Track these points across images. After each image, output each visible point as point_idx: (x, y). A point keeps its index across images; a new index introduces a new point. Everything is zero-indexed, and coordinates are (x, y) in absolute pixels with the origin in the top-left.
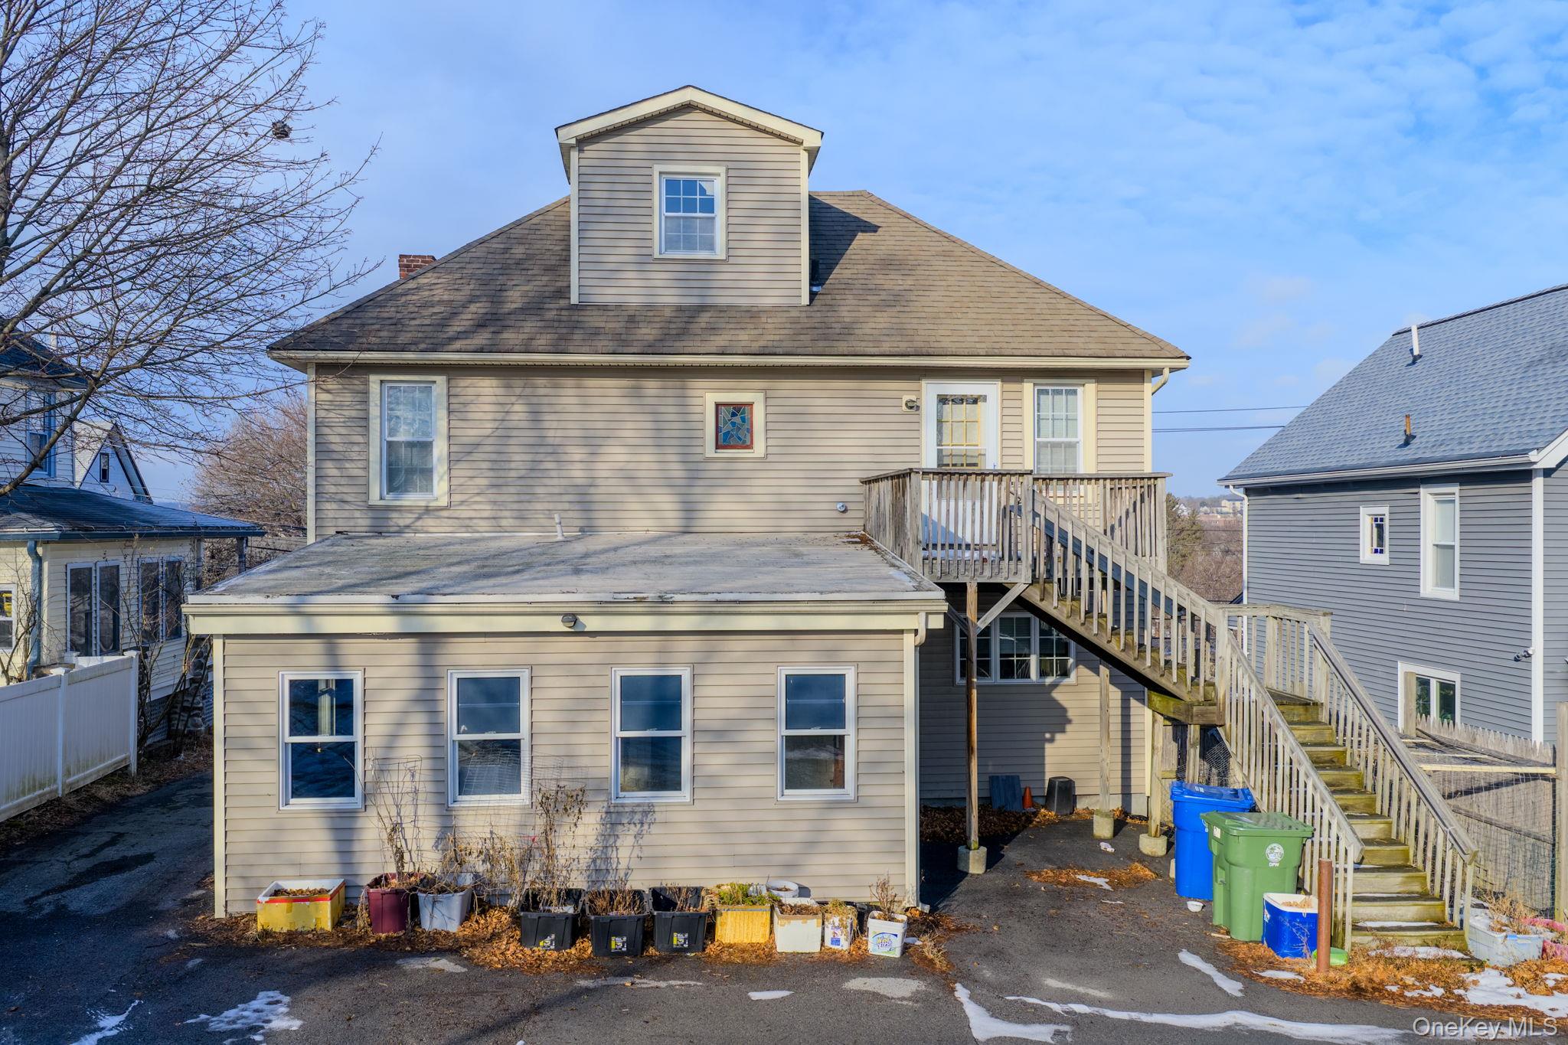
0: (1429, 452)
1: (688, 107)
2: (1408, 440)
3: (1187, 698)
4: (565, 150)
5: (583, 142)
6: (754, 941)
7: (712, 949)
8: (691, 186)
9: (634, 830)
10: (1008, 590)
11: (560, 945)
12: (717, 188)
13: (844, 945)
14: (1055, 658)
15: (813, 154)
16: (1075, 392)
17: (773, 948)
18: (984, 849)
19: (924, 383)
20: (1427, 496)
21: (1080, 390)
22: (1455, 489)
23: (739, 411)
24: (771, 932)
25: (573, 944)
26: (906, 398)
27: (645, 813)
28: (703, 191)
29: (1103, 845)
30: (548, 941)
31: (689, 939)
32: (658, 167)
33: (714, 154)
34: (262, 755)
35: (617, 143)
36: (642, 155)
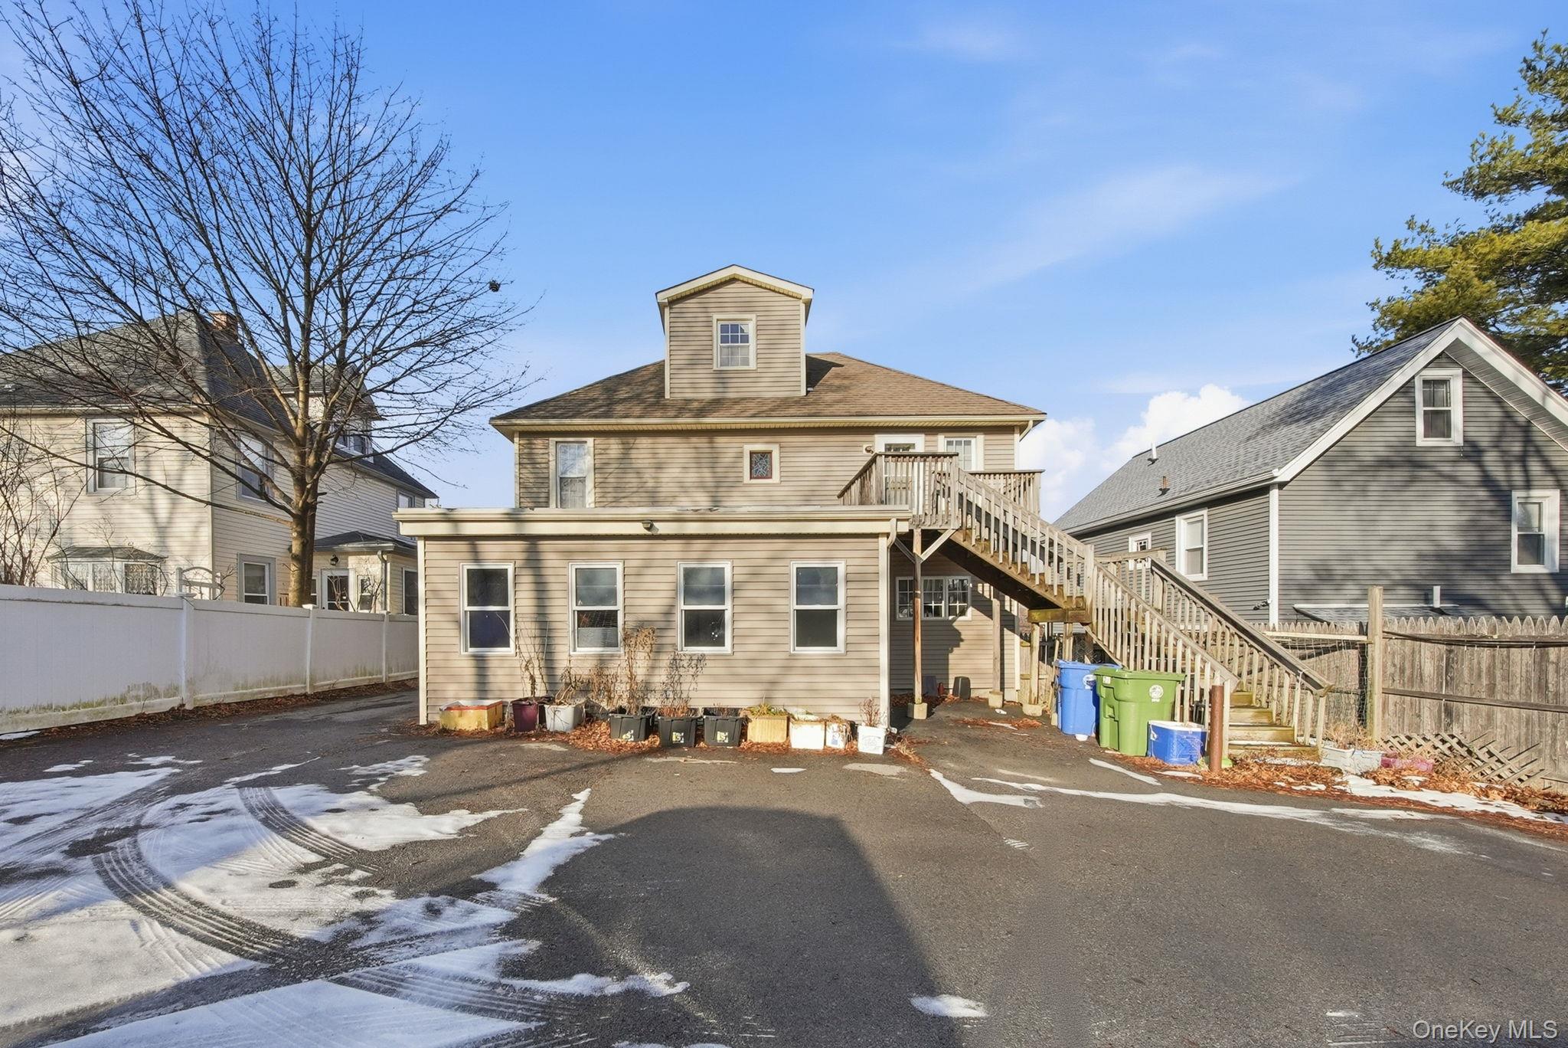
0: (1180, 491)
1: (733, 280)
2: (1164, 491)
3: (1064, 607)
4: (662, 307)
5: (672, 302)
6: (776, 741)
7: (744, 745)
8: (735, 328)
9: (692, 671)
10: (941, 534)
11: (637, 738)
12: (750, 329)
13: (840, 745)
14: (958, 604)
15: (808, 304)
16: (968, 443)
17: (789, 745)
18: (925, 705)
19: (876, 436)
20: (1180, 522)
21: (973, 441)
22: (1205, 512)
23: (766, 455)
24: (788, 735)
25: (646, 738)
26: (865, 446)
27: (699, 660)
28: (742, 331)
29: (998, 711)
30: (628, 735)
31: (729, 736)
32: (716, 316)
33: (747, 307)
34: (449, 618)
35: (692, 304)
36: (705, 310)
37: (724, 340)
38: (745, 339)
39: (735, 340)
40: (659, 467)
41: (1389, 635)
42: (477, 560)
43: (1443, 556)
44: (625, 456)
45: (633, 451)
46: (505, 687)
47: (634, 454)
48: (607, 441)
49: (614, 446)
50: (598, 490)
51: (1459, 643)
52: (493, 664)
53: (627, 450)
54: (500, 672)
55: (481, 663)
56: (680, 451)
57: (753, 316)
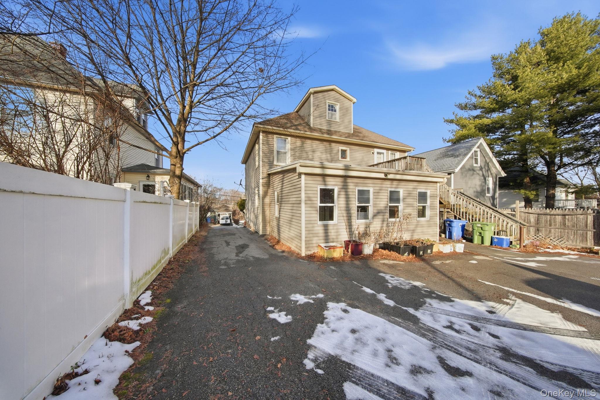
1: (333, 90)
3: (445, 204)
5: (314, 93)
6: (436, 251)
8: (333, 106)
12: (337, 108)
13: (453, 250)
19: (375, 149)
21: (396, 154)
23: (345, 151)
24: (438, 248)
26: (372, 152)
27: (393, 223)
28: (335, 108)
30: (406, 254)
31: (431, 251)
32: (327, 101)
33: (337, 100)
34: (314, 209)
35: (320, 95)
36: (324, 98)
37: (329, 110)
38: (335, 111)
39: (332, 110)
40: (314, 151)
41: (521, 212)
42: (325, 185)
43: (477, 192)
44: (302, 146)
45: (305, 144)
46: (334, 237)
47: (305, 145)
48: (296, 139)
49: (298, 142)
50: (292, 157)
51: (541, 214)
52: (330, 228)
53: (303, 143)
54: (333, 231)
55: (326, 227)
56: (321, 146)
57: (338, 104)
